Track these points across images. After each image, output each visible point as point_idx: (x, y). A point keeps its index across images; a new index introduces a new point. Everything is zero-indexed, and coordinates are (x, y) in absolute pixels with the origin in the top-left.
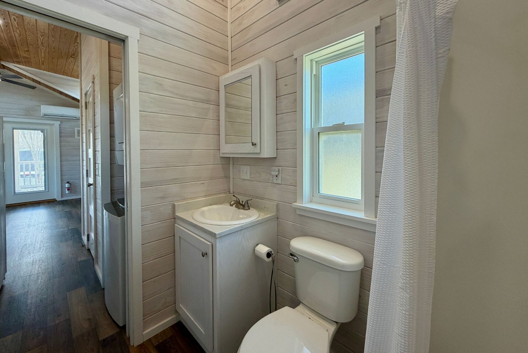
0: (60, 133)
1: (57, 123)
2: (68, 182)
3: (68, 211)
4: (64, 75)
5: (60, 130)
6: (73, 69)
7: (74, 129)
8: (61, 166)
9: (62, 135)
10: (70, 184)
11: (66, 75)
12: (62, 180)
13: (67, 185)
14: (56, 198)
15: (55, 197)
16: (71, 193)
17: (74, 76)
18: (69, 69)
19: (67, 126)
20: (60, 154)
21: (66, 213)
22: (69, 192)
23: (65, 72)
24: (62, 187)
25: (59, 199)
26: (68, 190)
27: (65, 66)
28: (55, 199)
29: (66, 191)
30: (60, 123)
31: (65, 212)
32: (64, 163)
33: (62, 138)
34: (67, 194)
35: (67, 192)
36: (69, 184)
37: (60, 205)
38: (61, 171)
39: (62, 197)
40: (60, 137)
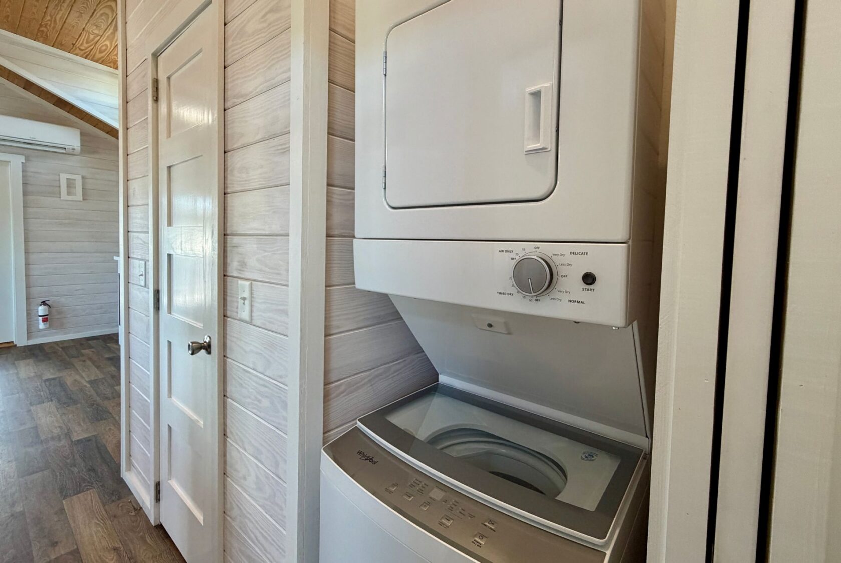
0: (25, 184)
1: (17, 161)
2: (44, 303)
3: (53, 379)
4: (38, 41)
5: (23, 176)
6: (65, 22)
7: (59, 175)
8: (27, 264)
9: (30, 188)
10: (49, 306)
11: (41, 39)
12: (28, 298)
13: (42, 310)
14: (14, 340)
15: (13, 338)
16: (50, 327)
17: (62, 45)
18: (55, 21)
19: (42, 168)
20: (25, 233)
21: (50, 385)
22: (48, 326)
23: (42, 31)
24: (28, 314)
25: (21, 341)
26: (45, 319)
27: (45, 12)
28: (12, 342)
29: (38, 323)
30: (24, 161)
31: (47, 383)
32: (33, 257)
33: (30, 198)
34: (42, 330)
35: (41, 326)
36: (46, 307)
37: (28, 361)
38: (27, 276)
39: (28, 338)
40: (25, 194)
